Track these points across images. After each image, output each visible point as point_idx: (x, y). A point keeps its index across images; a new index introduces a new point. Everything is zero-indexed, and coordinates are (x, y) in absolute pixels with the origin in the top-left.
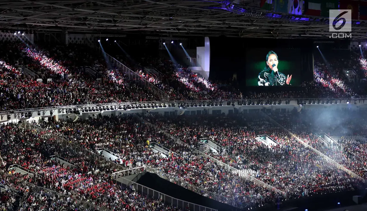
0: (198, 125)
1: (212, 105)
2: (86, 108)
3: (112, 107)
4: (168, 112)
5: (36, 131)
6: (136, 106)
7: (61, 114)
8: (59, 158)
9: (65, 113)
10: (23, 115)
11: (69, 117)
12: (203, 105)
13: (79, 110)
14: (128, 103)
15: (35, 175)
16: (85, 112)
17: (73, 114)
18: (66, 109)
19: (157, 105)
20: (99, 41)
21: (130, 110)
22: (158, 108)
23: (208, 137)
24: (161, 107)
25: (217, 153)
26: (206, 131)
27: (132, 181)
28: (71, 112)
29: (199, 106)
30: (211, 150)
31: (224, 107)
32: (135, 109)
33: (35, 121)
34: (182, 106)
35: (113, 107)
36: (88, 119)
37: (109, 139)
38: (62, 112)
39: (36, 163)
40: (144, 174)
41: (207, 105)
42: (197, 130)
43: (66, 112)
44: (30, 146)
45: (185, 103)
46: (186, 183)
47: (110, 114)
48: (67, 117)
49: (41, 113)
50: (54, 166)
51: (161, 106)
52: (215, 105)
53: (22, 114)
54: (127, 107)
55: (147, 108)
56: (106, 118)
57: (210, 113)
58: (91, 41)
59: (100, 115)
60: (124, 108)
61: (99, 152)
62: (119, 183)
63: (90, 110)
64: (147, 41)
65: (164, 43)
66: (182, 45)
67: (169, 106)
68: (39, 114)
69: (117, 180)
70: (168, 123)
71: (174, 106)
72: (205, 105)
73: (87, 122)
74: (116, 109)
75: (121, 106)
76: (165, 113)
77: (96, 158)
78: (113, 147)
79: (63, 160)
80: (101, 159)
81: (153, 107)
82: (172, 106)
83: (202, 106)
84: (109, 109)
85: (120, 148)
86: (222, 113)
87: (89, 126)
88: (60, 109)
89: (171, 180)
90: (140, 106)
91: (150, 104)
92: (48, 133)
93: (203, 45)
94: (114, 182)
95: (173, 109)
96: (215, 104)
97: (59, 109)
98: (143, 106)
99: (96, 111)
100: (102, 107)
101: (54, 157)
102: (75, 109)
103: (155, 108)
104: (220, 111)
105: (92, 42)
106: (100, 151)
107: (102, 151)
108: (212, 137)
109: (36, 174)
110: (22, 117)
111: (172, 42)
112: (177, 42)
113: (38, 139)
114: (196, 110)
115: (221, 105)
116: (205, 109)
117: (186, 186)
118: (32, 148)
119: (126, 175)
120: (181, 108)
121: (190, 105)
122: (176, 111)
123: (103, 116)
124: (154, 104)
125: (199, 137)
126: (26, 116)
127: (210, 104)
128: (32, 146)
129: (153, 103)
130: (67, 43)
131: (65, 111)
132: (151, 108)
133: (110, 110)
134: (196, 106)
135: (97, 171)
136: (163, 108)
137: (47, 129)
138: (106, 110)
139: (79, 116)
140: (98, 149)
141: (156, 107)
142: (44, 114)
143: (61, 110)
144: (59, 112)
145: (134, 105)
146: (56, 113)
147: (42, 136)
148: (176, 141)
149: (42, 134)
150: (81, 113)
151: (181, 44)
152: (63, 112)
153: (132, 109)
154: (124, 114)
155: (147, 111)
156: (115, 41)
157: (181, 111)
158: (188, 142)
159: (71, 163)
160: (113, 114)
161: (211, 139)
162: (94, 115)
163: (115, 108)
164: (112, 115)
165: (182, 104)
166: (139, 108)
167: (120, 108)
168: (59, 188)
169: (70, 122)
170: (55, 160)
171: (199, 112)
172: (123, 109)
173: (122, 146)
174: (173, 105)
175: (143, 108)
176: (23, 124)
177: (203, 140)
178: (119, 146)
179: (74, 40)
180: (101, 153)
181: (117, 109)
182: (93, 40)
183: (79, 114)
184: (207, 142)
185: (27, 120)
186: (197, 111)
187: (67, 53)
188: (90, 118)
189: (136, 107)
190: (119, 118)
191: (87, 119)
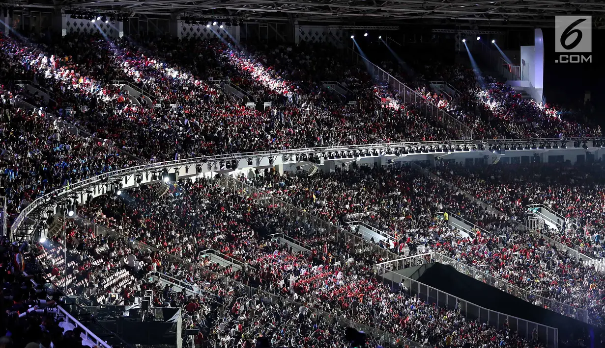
0: (524, 183)
1: (549, 147)
2: (330, 153)
3: (374, 150)
4: (472, 160)
5: (244, 191)
6: (416, 149)
7: (288, 162)
8: (285, 238)
9: (295, 161)
10: (223, 165)
11: (301, 168)
12: (533, 148)
13: (319, 156)
14: (403, 144)
15: (244, 268)
16: (328, 159)
17: (309, 163)
18: (297, 155)
19: (453, 146)
20: (352, 37)
21: (406, 155)
22: (455, 151)
23: (541, 202)
24: (461, 150)
25: (558, 230)
26: (538, 192)
27: (411, 277)
28: (305, 160)
29: (526, 148)
30: (546, 226)
31: (569, 151)
32: (415, 154)
33: (243, 174)
34: (495, 148)
35: (378, 151)
36: (334, 171)
37: (371, 205)
38: (289, 159)
39: (246, 246)
40: (430, 266)
41: (540, 147)
42: (522, 191)
43: (297, 159)
44: (235, 217)
45: (501, 144)
46: (503, 282)
47: (372, 163)
48: (298, 168)
49: (254, 161)
50: (276, 253)
51: (459, 149)
52: (554, 147)
53: (221, 162)
54: (401, 151)
55: (436, 152)
56: (365, 169)
57: (544, 161)
58: (337, 38)
59: (354, 164)
60: (396, 153)
61: (353, 228)
62: (387, 282)
63: (338, 157)
64: (434, 37)
65: (464, 41)
66: (496, 42)
67: (474, 148)
68: (250, 163)
69: (385, 276)
70: (472, 178)
71: (482, 149)
72: (535, 148)
73: (333, 177)
74: (383, 154)
75: (391, 149)
76: (467, 160)
77: (347, 238)
78: (377, 219)
79: (292, 241)
80: (357, 241)
81: (446, 150)
82: (479, 149)
83: (531, 148)
84: (370, 155)
85: (389, 222)
86: (565, 161)
87: (336, 184)
88: (286, 154)
89: (477, 277)
90: (423, 149)
91: (440, 146)
92: (266, 195)
93: (532, 43)
94: (379, 279)
95: (481, 154)
96: (553, 144)
97: (284, 154)
98: (429, 149)
99: (347, 158)
100: (358, 151)
101: (276, 236)
102: (311, 154)
103: (449, 153)
104: (562, 157)
105: (341, 39)
106: (355, 226)
107: (359, 227)
108: (547, 203)
109: (246, 266)
110: (221, 167)
111: (478, 38)
112: (486, 39)
113: (248, 205)
114: (520, 155)
115: (563, 147)
116: (535, 155)
117: (504, 288)
118: (239, 221)
119: (400, 268)
120: (494, 152)
121: (510, 146)
122: (486, 157)
123: (359, 166)
124: (447, 146)
125: (525, 202)
126: (228, 167)
127: (544, 145)
128: (238, 218)
129: (446, 143)
130: (297, 41)
131: (294, 157)
132: (443, 152)
133: (372, 156)
134: (520, 148)
135: (351, 260)
136: (463, 151)
137: (264, 189)
138: (366, 157)
139: (318, 166)
140: (351, 223)
141: (452, 150)
142: (258, 162)
143: (288, 156)
144: (285, 159)
145: (413, 147)
146: (278, 161)
147: (256, 201)
148: (486, 209)
149: (255, 197)
150: (322, 161)
151: (493, 41)
152: (292, 160)
153: (409, 154)
154: (397, 163)
155: (436, 158)
156: (380, 37)
157: (495, 158)
158: (507, 210)
159: (306, 247)
160: (377, 163)
161: (546, 205)
162: (343, 165)
163: (381, 153)
164: (375, 164)
165: (496, 145)
166: (422, 153)
167: (389, 153)
168: (285, 289)
169: (303, 176)
170: (278, 242)
171: (525, 158)
172: (394, 155)
173: (392, 218)
174: (481, 147)
175: (429, 153)
176: (223, 180)
177: (532, 207)
178: (388, 219)
179: (308, 36)
180: (357, 230)
181: (385, 154)
182: (341, 35)
183: (319, 162)
184: (540, 210)
185: (230, 173)
186: (522, 157)
187: (298, 58)
188: (338, 169)
189: (417, 151)
190: (388, 169)
191: (332, 171)
